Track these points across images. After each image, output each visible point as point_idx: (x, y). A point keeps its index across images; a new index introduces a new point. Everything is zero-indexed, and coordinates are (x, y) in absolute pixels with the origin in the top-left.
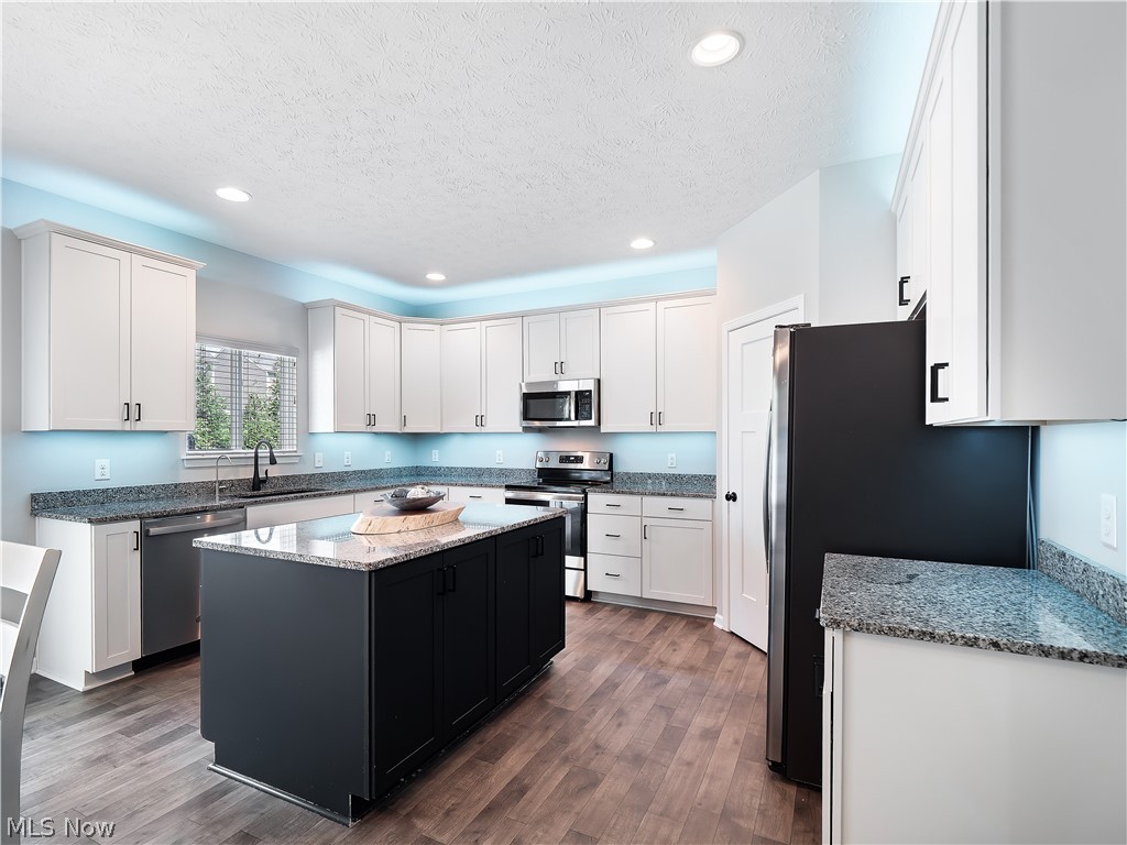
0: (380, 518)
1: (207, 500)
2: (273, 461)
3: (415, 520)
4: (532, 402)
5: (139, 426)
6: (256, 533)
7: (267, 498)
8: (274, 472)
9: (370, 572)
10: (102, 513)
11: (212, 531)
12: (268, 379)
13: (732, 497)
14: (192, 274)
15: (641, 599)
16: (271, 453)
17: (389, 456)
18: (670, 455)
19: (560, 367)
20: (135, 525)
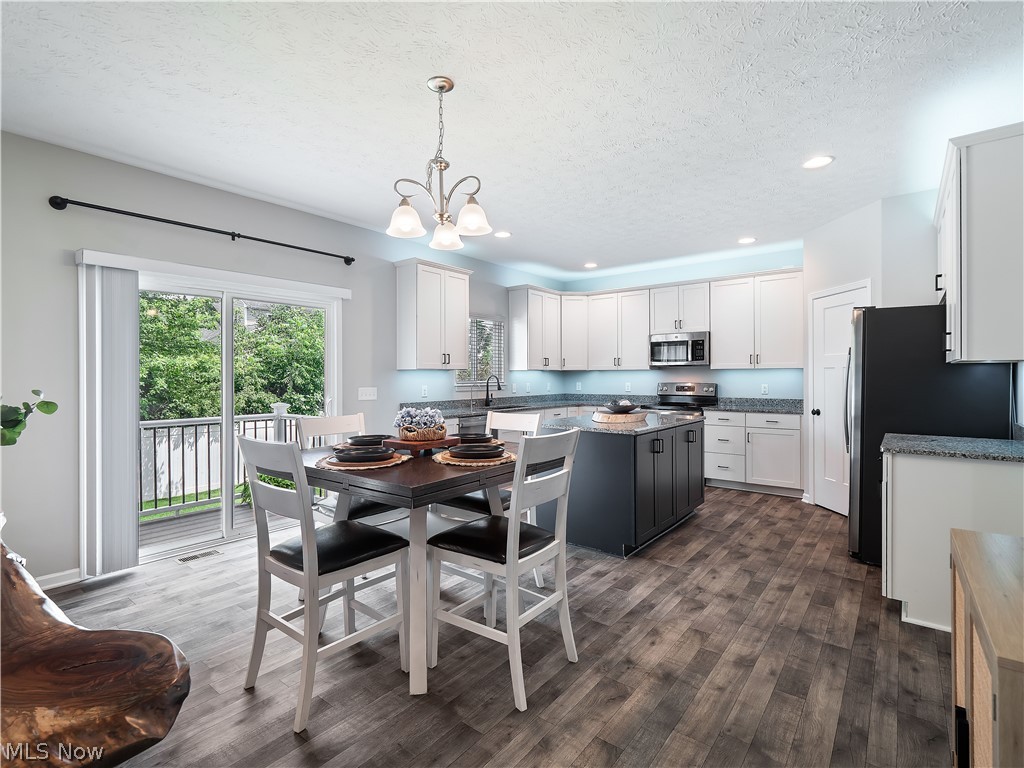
2: (499, 388)
4: (656, 348)
5: (449, 367)
13: (817, 412)
15: (745, 484)
16: (498, 383)
17: (549, 387)
18: (763, 385)
19: (679, 324)
20: (457, 420)
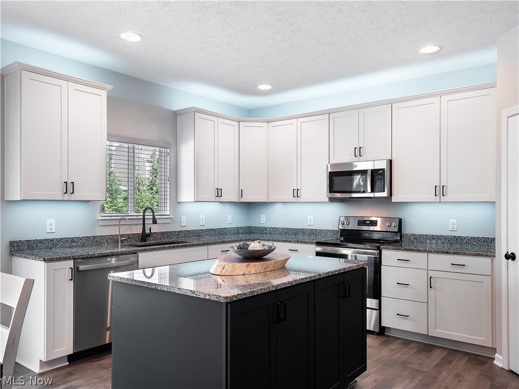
0: (231, 264)
1: (114, 248)
2: (155, 222)
3: (255, 266)
4: (336, 179)
5: (73, 197)
6: (144, 272)
7: (151, 247)
8: (155, 229)
9: (227, 303)
10: (50, 254)
11: (117, 269)
12: (147, 164)
13: (511, 257)
14: (104, 94)
15: (427, 336)
16: (154, 216)
17: (230, 218)
18: (451, 221)
19: (358, 152)
20: (70, 263)
